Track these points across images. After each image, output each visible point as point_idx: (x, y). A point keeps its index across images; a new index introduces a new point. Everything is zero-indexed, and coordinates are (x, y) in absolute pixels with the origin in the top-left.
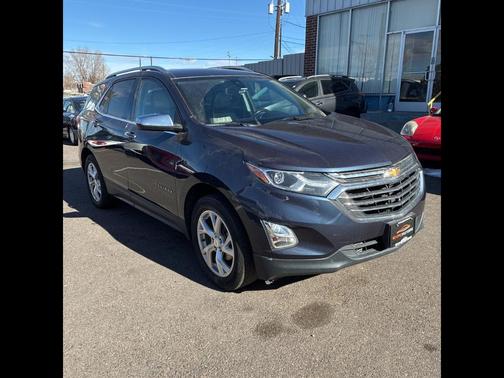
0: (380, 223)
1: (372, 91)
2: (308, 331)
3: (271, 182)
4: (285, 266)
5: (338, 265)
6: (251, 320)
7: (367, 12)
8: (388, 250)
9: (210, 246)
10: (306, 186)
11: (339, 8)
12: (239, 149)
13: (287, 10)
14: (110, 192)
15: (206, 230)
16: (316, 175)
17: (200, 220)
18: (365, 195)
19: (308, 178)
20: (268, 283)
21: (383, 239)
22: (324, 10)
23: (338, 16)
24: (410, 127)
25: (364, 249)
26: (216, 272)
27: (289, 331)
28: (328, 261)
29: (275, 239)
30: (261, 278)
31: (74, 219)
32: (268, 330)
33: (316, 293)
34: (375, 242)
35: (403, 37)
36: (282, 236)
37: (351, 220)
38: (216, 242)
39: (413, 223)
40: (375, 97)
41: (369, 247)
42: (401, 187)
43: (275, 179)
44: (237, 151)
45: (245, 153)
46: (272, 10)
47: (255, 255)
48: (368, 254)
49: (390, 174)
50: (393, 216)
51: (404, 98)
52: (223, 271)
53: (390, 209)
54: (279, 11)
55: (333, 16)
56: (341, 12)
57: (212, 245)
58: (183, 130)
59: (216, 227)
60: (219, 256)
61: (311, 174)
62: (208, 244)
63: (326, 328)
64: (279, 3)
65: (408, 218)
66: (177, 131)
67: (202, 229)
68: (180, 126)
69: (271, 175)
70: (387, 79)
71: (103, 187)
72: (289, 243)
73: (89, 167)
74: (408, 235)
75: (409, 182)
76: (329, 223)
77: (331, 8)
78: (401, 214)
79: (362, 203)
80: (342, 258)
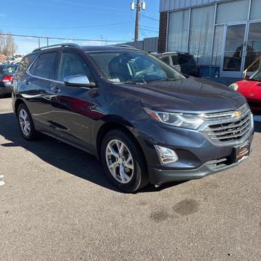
0: (230, 147)
1: (205, 63)
2: (185, 217)
3: (161, 120)
4: (169, 175)
5: (203, 174)
6: (147, 211)
7: (201, 10)
8: (233, 164)
9: (115, 163)
10: (184, 123)
11: (182, 7)
12: (138, 99)
13: (144, 8)
14: (37, 128)
15: (112, 153)
16: (190, 115)
17: (108, 146)
18: (220, 128)
19: (185, 117)
20: (156, 186)
21: (231, 157)
22: (172, 8)
23: (181, 13)
24: (233, 88)
25: (218, 164)
26: (119, 181)
27: (172, 217)
28: (197, 172)
29: (163, 157)
30: (152, 183)
31: (12, 147)
32: (159, 216)
33: (185, 193)
34: (225, 159)
35: (225, 28)
36: (168, 155)
37: (212, 145)
38: (120, 161)
39: (248, 147)
40: (206, 67)
41: (221, 163)
42: (241, 124)
43: (163, 118)
44: (137, 100)
45: (143, 101)
46: (133, 7)
47: (149, 168)
48: (221, 167)
49: (236, 115)
50: (237, 142)
51: (226, 68)
52: (124, 179)
53: (234, 138)
54: (138, 8)
55: (178, 13)
56: (184, 10)
57: (117, 163)
58: (96, 87)
59: (121, 151)
60: (121, 169)
61: (187, 115)
62: (113, 162)
63: (196, 215)
64: (138, 3)
65: (246, 144)
66: (91, 87)
67: (109, 151)
68: (94, 84)
69: (161, 115)
70: (215, 55)
71: (32, 125)
72: (172, 160)
73: (21, 112)
74: (246, 155)
75: (245, 121)
76: (198, 146)
77: (177, 7)
78: (242, 141)
79: (218, 134)
80: (206, 169)
